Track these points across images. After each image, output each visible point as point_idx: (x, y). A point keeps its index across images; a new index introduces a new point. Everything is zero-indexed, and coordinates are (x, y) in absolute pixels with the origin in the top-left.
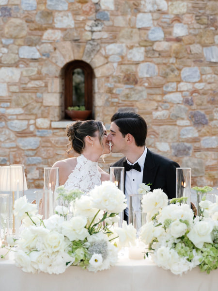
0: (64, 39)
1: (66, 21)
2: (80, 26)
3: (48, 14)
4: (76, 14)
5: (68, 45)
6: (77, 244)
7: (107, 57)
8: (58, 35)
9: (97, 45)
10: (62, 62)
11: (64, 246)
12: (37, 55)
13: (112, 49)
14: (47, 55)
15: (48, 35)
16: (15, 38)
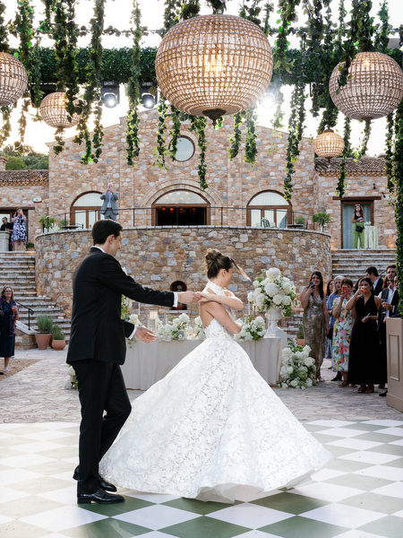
0: (172, 271)
1: (173, 263)
2: (180, 265)
3: (164, 259)
4: (177, 259)
5: (174, 274)
6: (175, 332)
7: (192, 279)
8: (169, 269)
9: (187, 274)
10: (171, 282)
11: (170, 333)
12: (159, 279)
13: (195, 275)
14: (164, 278)
15: (164, 269)
16: (149, 271)
